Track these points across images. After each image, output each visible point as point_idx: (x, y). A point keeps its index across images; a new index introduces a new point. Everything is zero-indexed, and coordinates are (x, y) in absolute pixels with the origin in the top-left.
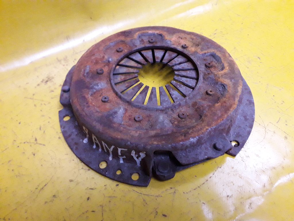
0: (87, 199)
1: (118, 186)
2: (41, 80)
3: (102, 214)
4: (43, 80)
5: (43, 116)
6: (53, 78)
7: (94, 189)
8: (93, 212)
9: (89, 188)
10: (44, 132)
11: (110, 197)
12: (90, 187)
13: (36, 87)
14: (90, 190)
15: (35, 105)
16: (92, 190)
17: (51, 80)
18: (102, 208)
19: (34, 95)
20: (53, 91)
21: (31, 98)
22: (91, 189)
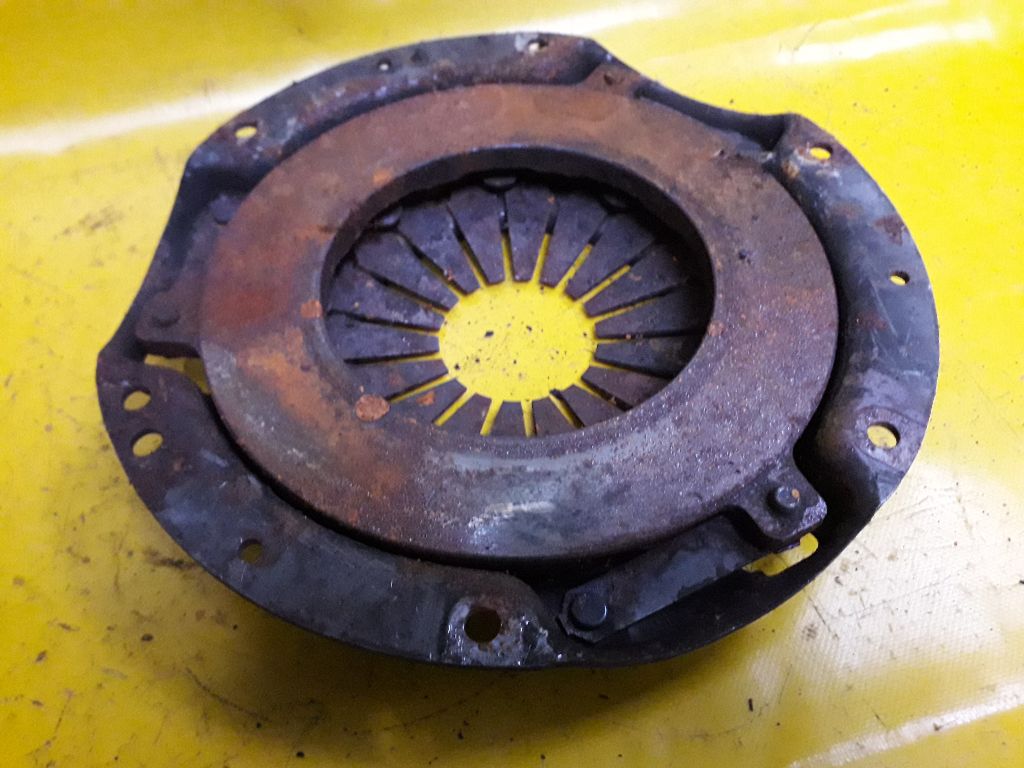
0: (35, 656)
1: (145, 643)
2: (81, 216)
3: (60, 720)
4: (88, 217)
5: (34, 340)
6: (121, 217)
7: (72, 627)
8: (36, 706)
9: (57, 622)
10: (13, 396)
11: (107, 671)
12: (63, 621)
13: (56, 237)
14: (60, 628)
15: (27, 300)
16: (64, 632)
17: (111, 222)
18: (68, 701)
19: (39, 262)
20: (100, 263)
21: (25, 273)
22: (65, 627)
